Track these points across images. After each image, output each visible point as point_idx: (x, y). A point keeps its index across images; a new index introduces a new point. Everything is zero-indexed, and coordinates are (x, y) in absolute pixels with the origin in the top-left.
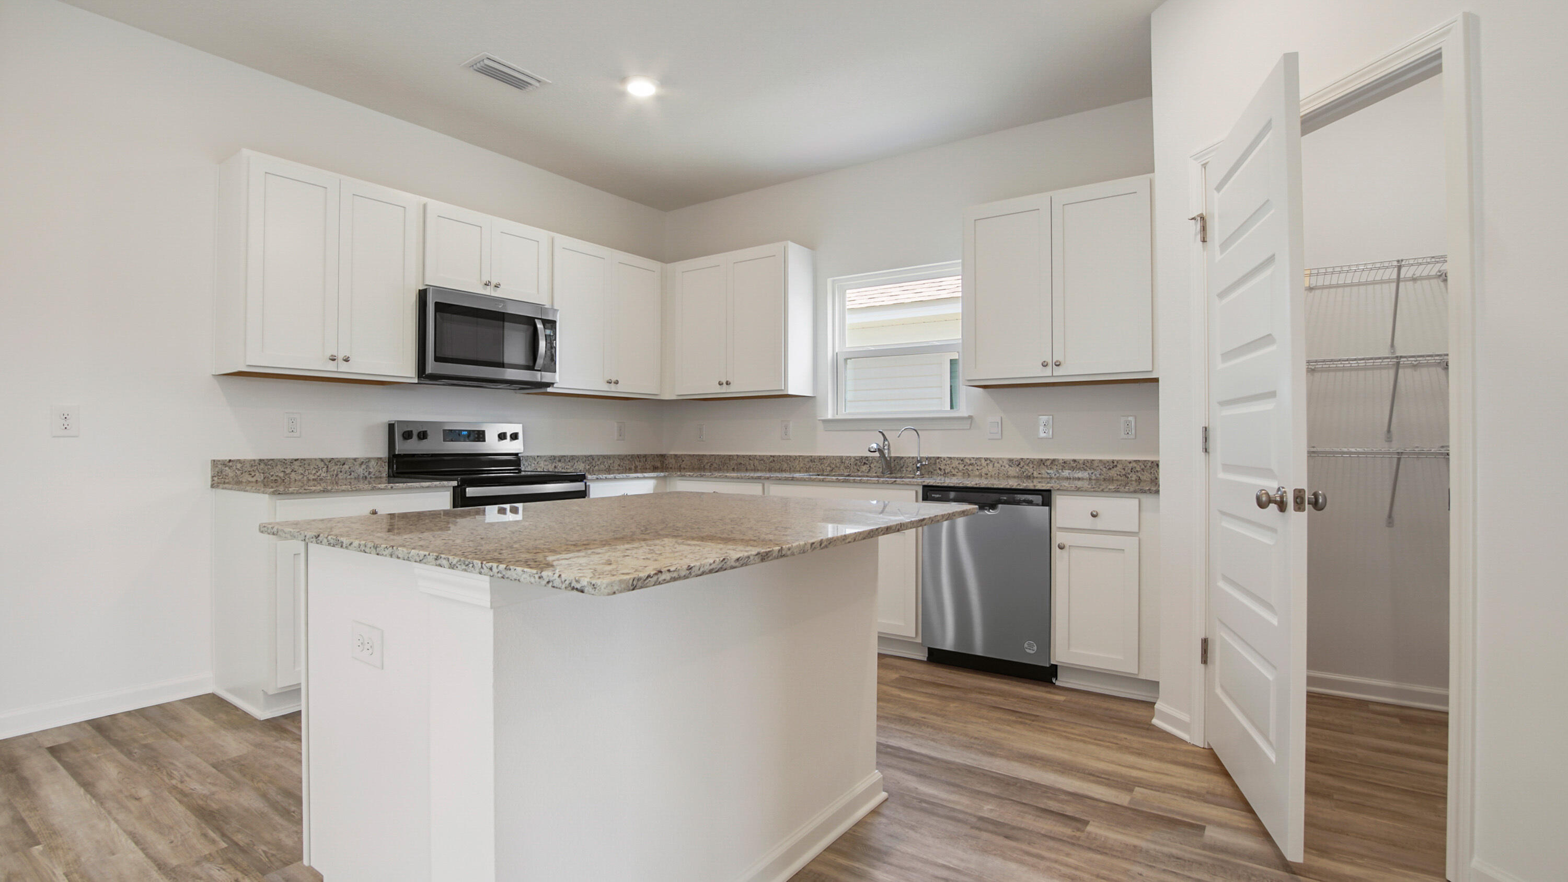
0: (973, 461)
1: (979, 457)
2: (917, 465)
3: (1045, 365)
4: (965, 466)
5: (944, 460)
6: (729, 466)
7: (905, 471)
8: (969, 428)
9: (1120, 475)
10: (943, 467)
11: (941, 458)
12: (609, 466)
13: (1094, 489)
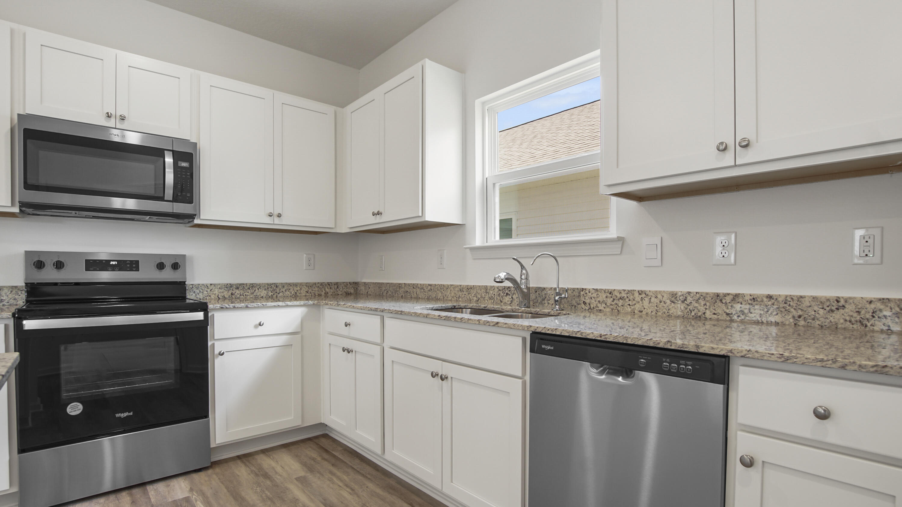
0: (623, 295)
1: (632, 289)
2: (555, 297)
3: (723, 148)
4: (614, 300)
5: (589, 292)
6: (399, 294)
7: (546, 304)
8: (620, 253)
9: (850, 321)
10: (588, 301)
11: (586, 289)
12: (296, 293)
13: (824, 364)
